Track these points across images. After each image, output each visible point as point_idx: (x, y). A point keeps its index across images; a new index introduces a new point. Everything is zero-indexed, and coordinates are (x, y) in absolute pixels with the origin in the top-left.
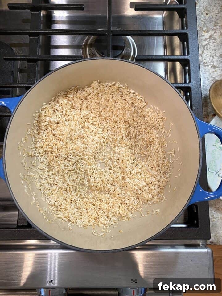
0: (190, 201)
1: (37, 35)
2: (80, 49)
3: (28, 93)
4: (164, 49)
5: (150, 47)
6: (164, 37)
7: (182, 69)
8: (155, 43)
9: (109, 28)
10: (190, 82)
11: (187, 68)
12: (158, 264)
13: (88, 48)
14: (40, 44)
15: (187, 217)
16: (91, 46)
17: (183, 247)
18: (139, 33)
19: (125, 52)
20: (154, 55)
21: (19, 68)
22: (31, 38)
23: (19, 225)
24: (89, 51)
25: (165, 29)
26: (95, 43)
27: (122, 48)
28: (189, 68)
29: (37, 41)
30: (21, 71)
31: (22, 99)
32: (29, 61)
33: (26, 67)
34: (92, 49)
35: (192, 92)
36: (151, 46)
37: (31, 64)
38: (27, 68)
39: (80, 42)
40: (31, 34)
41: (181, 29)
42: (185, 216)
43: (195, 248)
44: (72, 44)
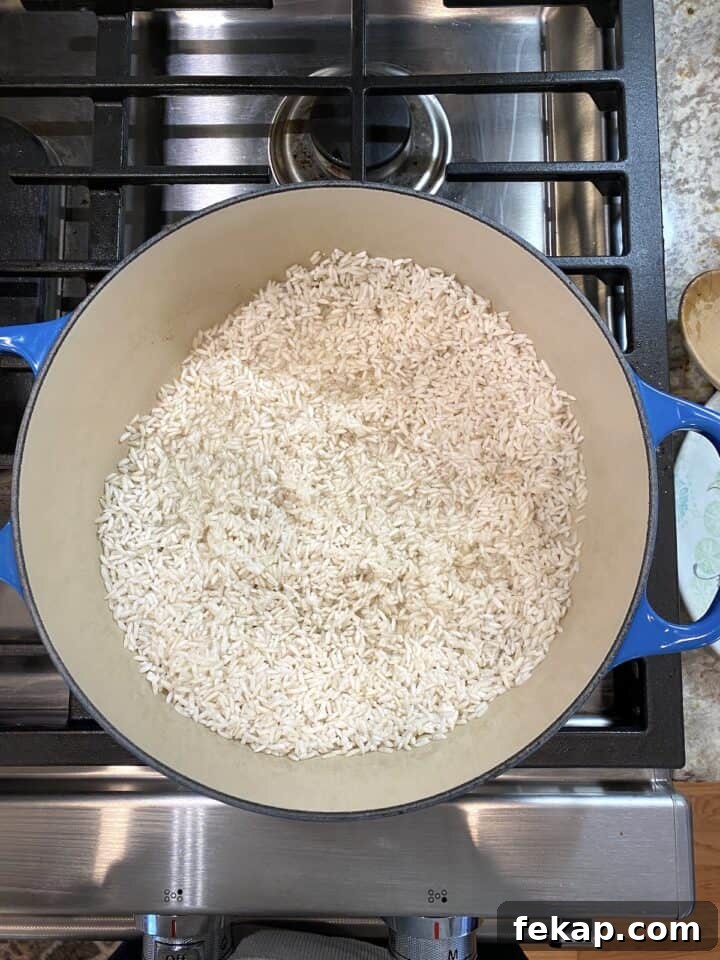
0: (616, 655)
1: (120, 95)
2: (264, 139)
3: (86, 307)
4: (542, 135)
5: (496, 129)
6: (544, 97)
7: (604, 204)
8: (515, 113)
9: (358, 67)
10: (626, 251)
11: (619, 200)
13: (288, 136)
14: (131, 123)
15: (611, 694)
16: (298, 127)
18: (459, 84)
19: (412, 144)
20: (510, 160)
21: (63, 204)
22: (100, 105)
23: (75, 717)
24: (291, 146)
25: (548, 68)
26: (312, 117)
27: (403, 135)
28: (625, 202)
29: (118, 113)
30: (70, 215)
31: (67, 327)
32: (95, 184)
33: (84, 202)
34: (301, 136)
35: (634, 284)
36: (500, 128)
37: (102, 194)
38: (88, 206)
39: (260, 115)
40: (98, 95)
41: (601, 67)
42: (603, 691)
43: (635, 795)
44: (237, 123)
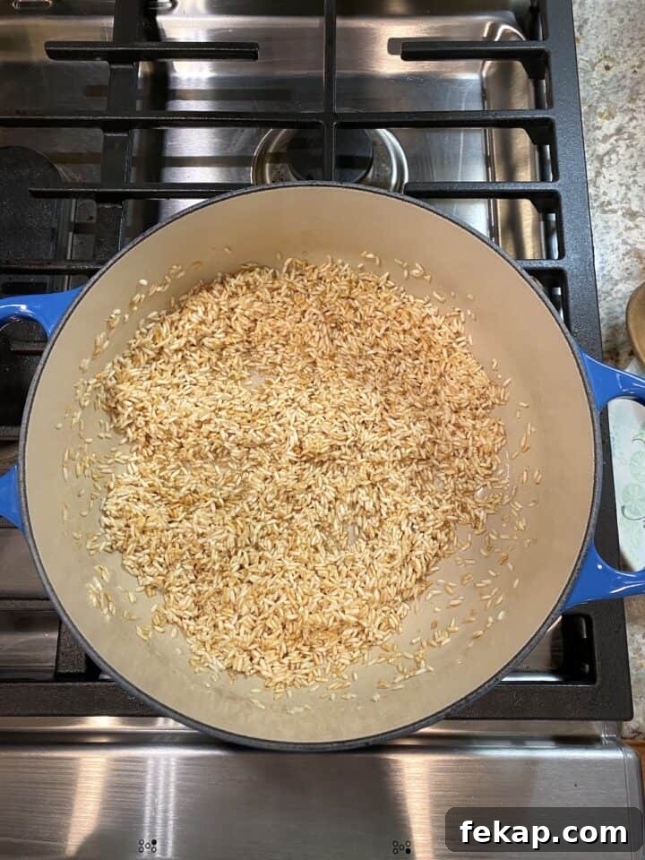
0: (568, 599)
1: (126, 126)
2: (247, 169)
5: (446, 162)
6: (485, 131)
7: (540, 221)
8: (461, 150)
9: (329, 105)
10: (562, 255)
11: (553, 217)
12: (475, 796)
13: (267, 165)
14: (134, 154)
15: (561, 654)
16: (277, 158)
17: (551, 744)
18: (415, 119)
19: (374, 172)
20: (459, 181)
21: (72, 219)
22: (109, 135)
23: (61, 671)
24: (271, 173)
25: (489, 106)
26: (288, 148)
27: (367, 163)
28: (559, 218)
29: (125, 143)
30: (78, 229)
31: (80, 296)
32: (101, 198)
33: (91, 218)
34: (279, 166)
35: (569, 283)
36: (450, 160)
37: (107, 206)
38: (94, 221)
39: (244, 149)
40: (107, 126)
41: (533, 107)
42: (552, 651)
43: (587, 748)
44: (224, 155)
